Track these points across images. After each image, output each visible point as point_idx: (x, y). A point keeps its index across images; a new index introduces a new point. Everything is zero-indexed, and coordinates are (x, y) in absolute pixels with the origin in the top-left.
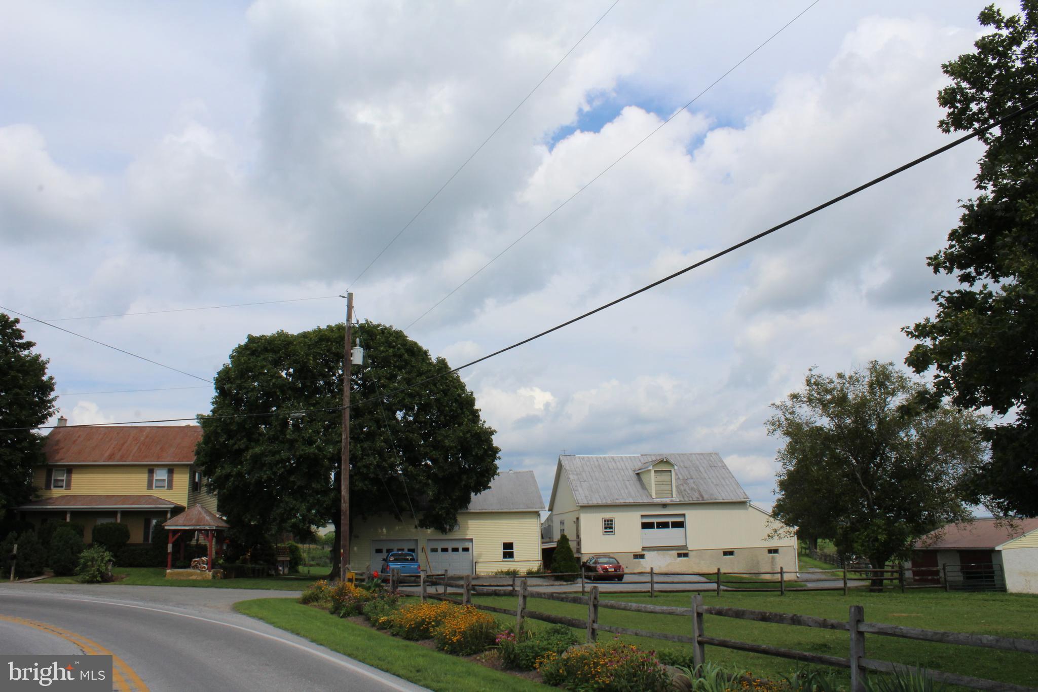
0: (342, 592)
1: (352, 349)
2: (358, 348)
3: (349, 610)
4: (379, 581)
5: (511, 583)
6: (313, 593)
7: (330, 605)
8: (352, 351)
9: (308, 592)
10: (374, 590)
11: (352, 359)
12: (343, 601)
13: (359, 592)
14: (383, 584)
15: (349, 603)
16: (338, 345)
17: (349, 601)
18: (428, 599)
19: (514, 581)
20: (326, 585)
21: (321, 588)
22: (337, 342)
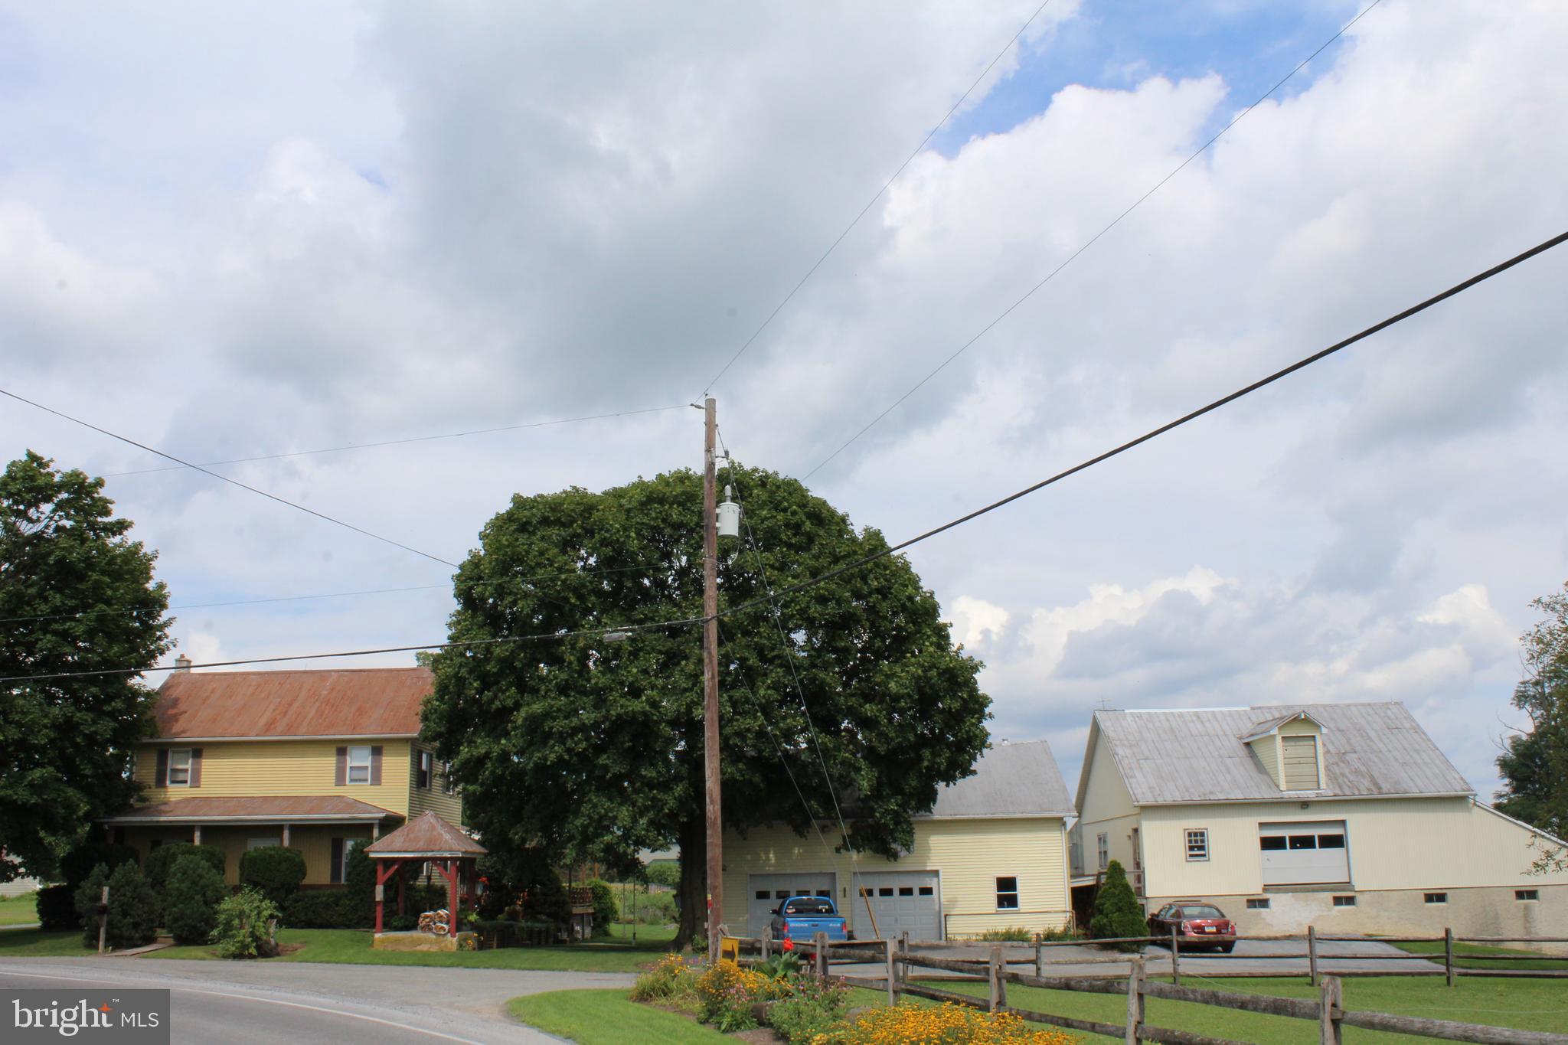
0: (722, 980)
1: (717, 507)
2: (729, 502)
3: (738, 1016)
4: (794, 958)
5: (1033, 957)
6: (658, 981)
7: (698, 1005)
8: (718, 511)
9: (647, 978)
10: (785, 976)
11: (718, 525)
12: (724, 998)
13: (752, 980)
14: (801, 962)
15: (738, 1004)
16: (680, 508)
17: (739, 999)
18: (903, 996)
19: (1038, 951)
20: (682, 964)
21: (672, 971)
22: (679, 504)
